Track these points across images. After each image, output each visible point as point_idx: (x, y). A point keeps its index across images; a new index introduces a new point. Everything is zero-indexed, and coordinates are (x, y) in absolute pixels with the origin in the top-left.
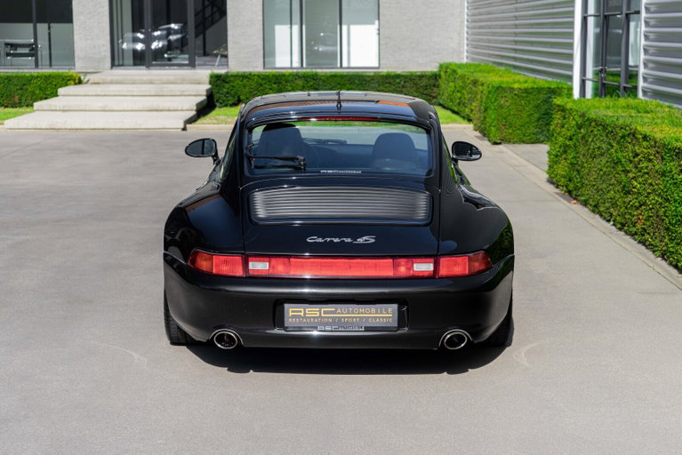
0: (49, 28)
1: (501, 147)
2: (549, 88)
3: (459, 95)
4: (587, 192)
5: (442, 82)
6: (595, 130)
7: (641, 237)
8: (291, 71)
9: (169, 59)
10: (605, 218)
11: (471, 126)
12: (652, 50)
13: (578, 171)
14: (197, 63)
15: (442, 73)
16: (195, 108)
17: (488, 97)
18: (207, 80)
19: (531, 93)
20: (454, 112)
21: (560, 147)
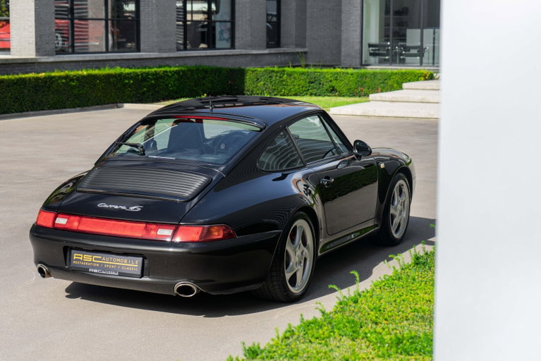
0: (434, 33)
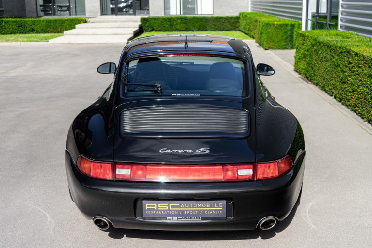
1: (269, 51)
2: (291, 24)
3: (248, 26)
4: (318, 79)
5: (241, 21)
6: (323, 48)
7: (354, 108)
8: (175, 16)
9: (126, 11)
10: (329, 94)
11: (254, 40)
12: (345, 6)
13: (312, 67)
14: (137, 13)
15: (241, 17)
16: (133, 33)
17: (262, 28)
18: (139, 20)
19: (283, 26)
20: (246, 34)
21: (302, 54)
